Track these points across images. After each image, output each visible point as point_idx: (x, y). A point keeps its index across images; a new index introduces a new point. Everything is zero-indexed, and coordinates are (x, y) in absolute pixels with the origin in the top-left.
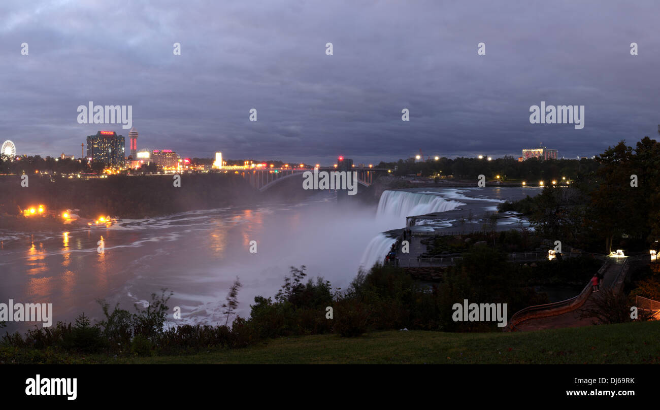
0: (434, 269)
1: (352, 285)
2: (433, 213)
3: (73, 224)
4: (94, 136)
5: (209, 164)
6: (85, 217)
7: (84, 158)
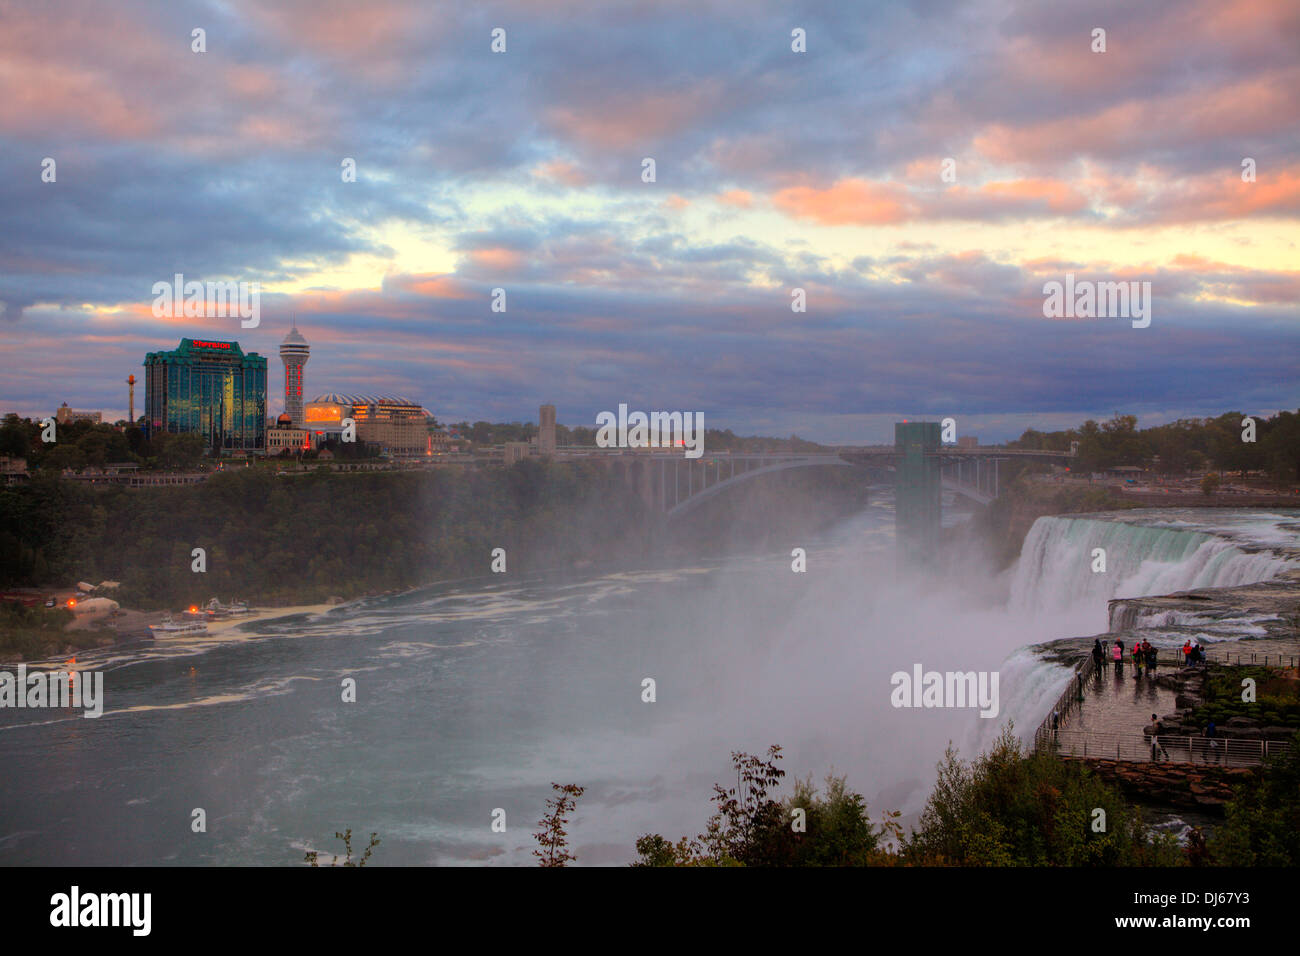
0: (1200, 772)
3: (96, 630)
4: (170, 354)
5: (521, 440)
6: (137, 606)
7: (136, 420)
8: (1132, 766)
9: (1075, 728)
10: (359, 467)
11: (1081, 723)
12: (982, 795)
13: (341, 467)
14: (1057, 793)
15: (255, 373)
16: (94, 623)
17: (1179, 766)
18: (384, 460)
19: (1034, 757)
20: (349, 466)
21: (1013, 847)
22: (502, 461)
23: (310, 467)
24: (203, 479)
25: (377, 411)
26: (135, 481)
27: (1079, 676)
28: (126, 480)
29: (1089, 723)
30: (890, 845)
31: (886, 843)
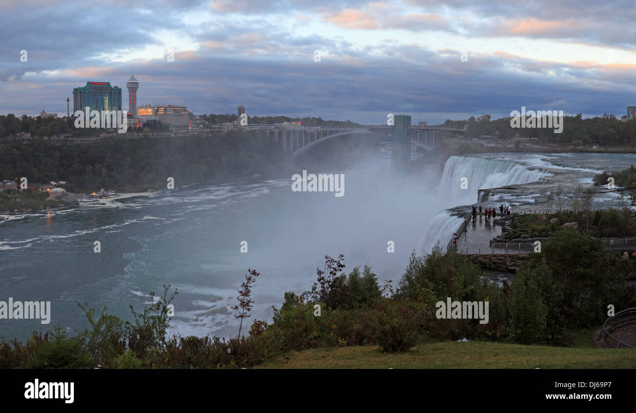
0: (510, 257)
1: (406, 278)
2: (510, 186)
3: (57, 200)
4: (83, 89)
5: (229, 122)
6: (73, 191)
7: (70, 116)
8: (485, 256)
9: (463, 242)
10: (160, 134)
11: (466, 240)
12: (425, 272)
13: (153, 134)
14: (454, 269)
15: (117, 95)
16: (57, 198)
17: (502, 255)
18: (171, 131)
19: (446, 256)
20: (156, 134)
21: (437, 293)
22: (222, 131)
23: (140, 134)
24: (97, 140)
25: (168, 110)
26: (71, 141)
27: (465, 221)
28: (67, 141)
29: (469, 240)
30: (387, 294)
31: (386, 294)
